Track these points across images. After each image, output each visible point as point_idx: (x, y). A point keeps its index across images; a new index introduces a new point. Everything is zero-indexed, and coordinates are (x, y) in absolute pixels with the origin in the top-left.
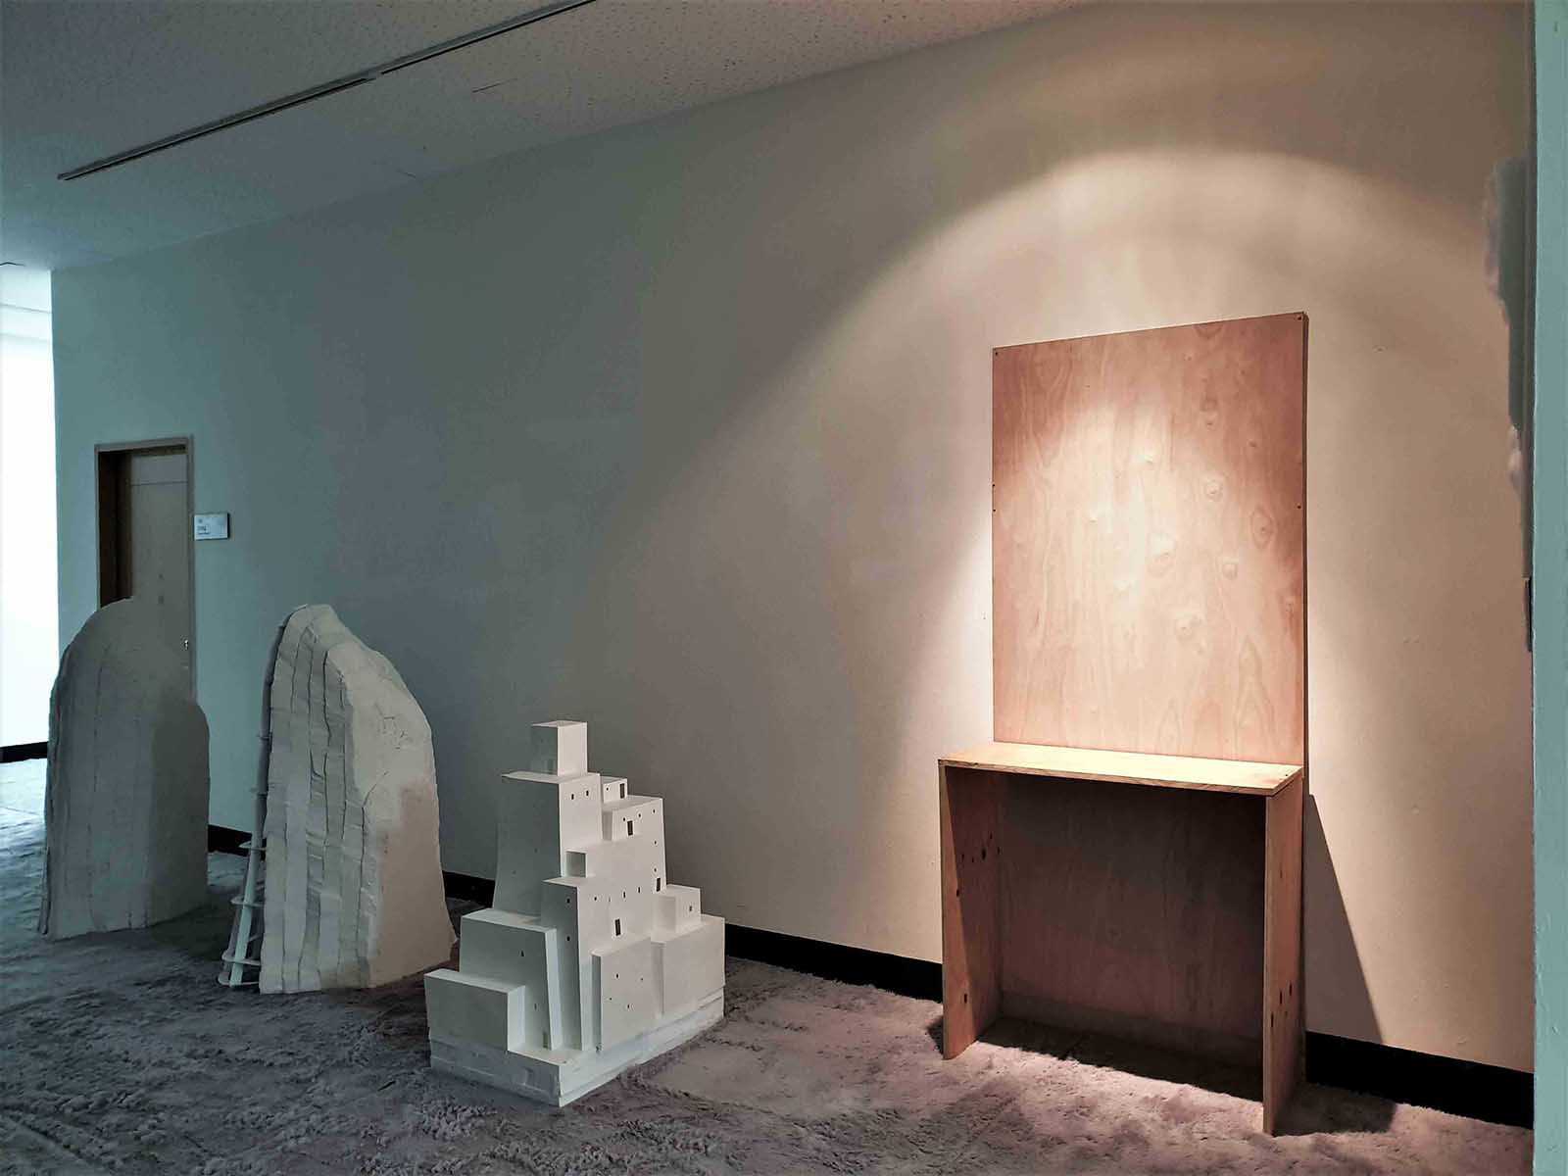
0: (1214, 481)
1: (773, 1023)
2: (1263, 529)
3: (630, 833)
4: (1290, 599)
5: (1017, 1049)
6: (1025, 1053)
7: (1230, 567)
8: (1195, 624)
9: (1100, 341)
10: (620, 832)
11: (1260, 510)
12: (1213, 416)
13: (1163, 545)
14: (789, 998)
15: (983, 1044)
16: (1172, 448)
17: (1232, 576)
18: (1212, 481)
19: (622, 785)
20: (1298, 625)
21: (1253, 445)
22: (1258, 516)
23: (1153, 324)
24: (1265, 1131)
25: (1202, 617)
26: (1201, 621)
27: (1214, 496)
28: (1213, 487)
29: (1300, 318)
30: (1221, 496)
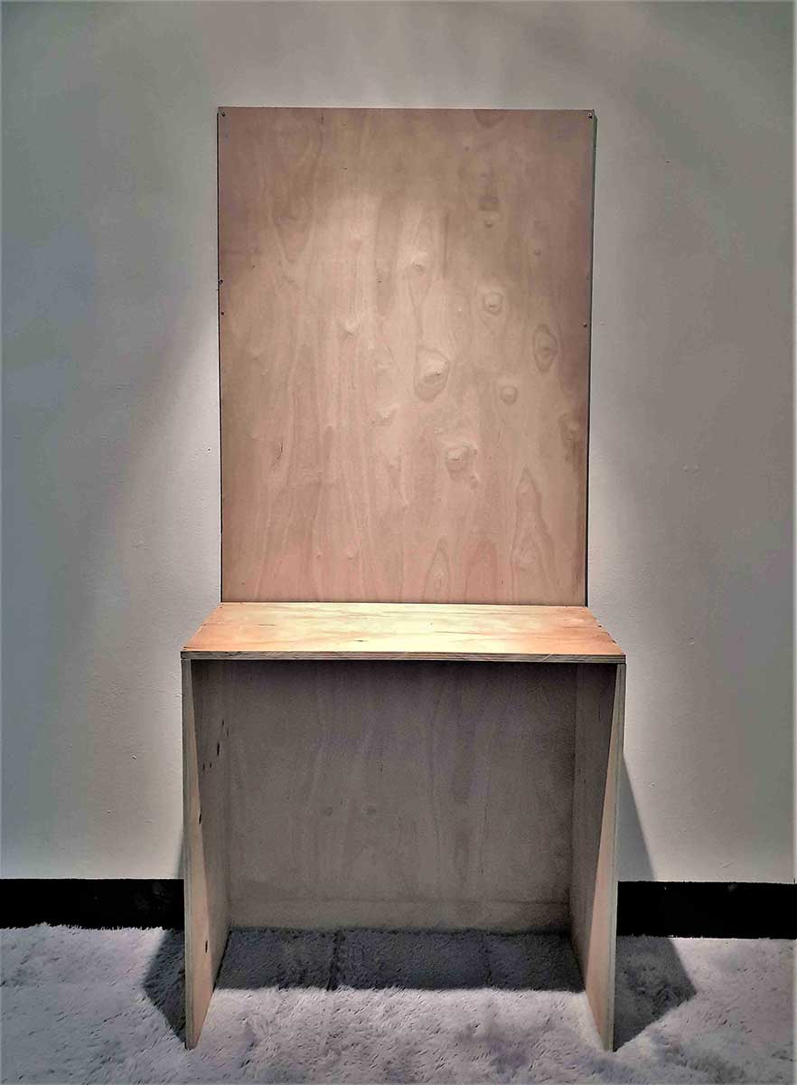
0: (494, 292)
2: (546, 349)
7: (509, 392)
8: (468, 454)
11: (544, 328)
12: (494, 217)
17: (510, 401)
21: (539, 253)
22: (541, 334)
25: (476, 447)
26: (475, 451)
27: (493, 310)
28: (491, 300)
29: (591, 117)
30: (499, 311)
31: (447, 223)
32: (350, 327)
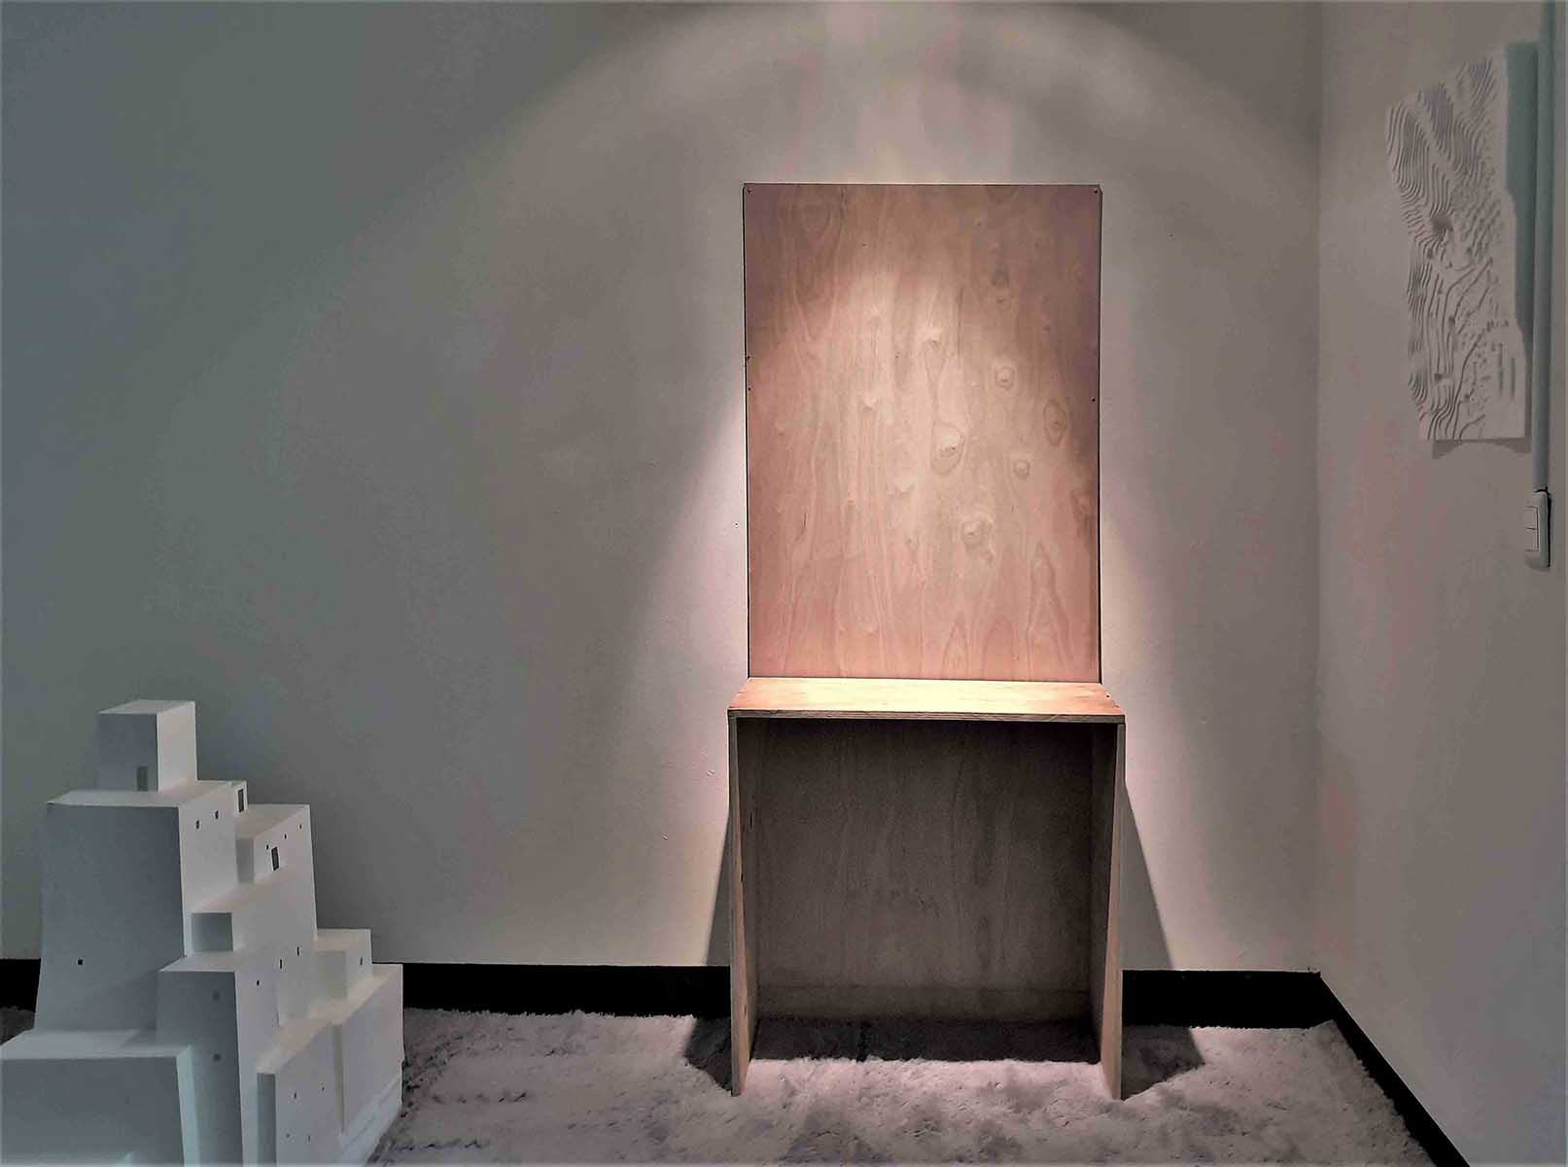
0: (1004, 368)
1: (480, 1096)
2: (1057, 423)
3: (276, 866)
4: (1083, 501)
5: (806, 1059)
6: (816, 1061)
7: (1022, 466)
8: (983, 528)
9: (877, 191)
10: (263, 870)
11: (1053, 402)
12: (1005, 293)
13: (950, 439)
14: (476, 1054)
15: (761, 1063)
16: (959, 326)
17: (1024, 475)
18: (1003, 367)
19: (241, 792)
20: (1091, 531)
21: (1047, 329)
22: (1052, 410)
23: (937, 179)
24: (1114, 1097)
25: (991, 521)
26: (991, 526)
27: (1006, 384)
28: (1004, 374)
29: (1096, 192)
30: (1012, 385)
31: (960, 299)
32: (869, 402)
